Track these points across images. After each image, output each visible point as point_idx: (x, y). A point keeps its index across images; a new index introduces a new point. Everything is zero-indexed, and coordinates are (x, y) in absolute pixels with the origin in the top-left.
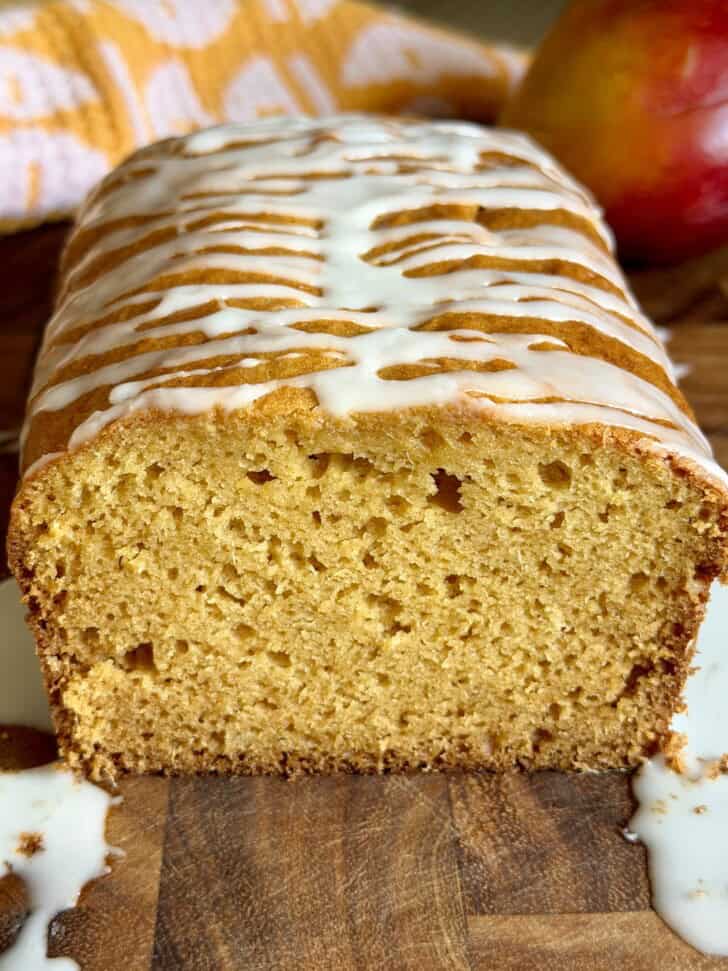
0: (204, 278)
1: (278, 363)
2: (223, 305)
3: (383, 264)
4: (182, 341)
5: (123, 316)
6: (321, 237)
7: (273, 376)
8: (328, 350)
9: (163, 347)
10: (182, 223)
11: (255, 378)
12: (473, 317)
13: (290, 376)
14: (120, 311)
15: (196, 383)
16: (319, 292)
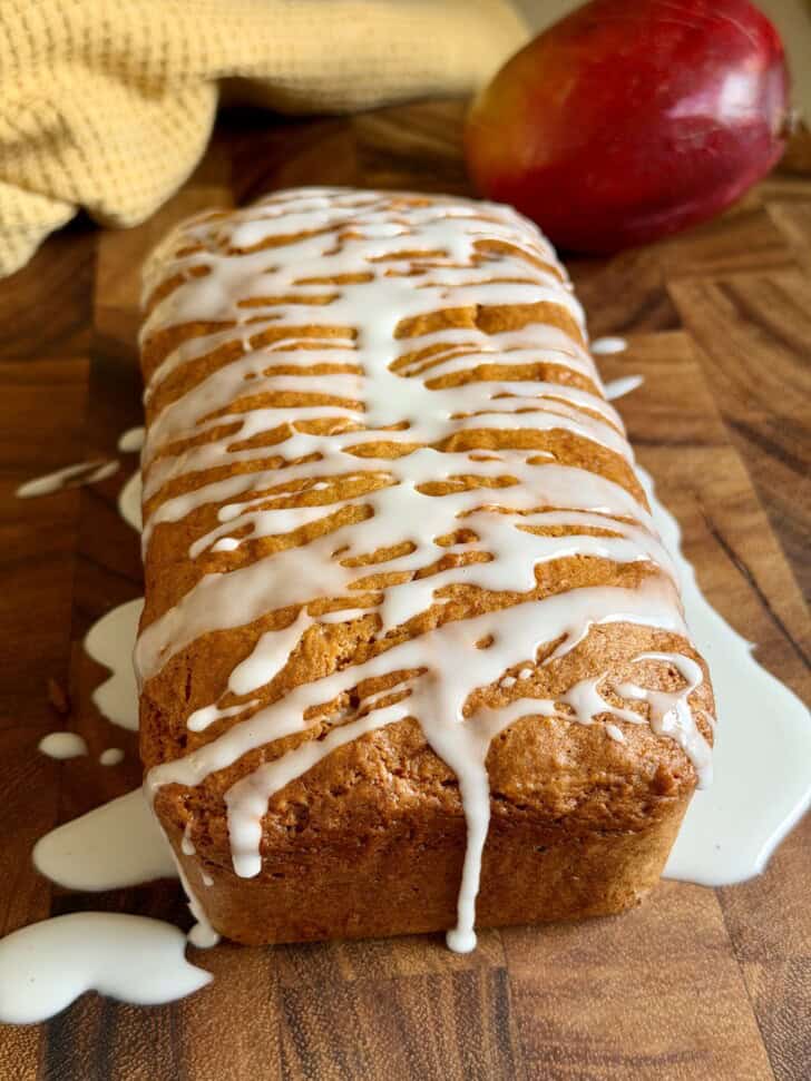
0: (274, 400)
1: (342, 485)
2: (292, 429)
3: (408, 375)
4: (265, 464)
5: (214, 436)
6: (356, 348)
7: (340, 498)
8: (380, 472)
9: (253, 470)
10: (245, 336)
11: (325, 500)
12: (483, 433)
13: (353, 497)
14: (212, 431)
15: (282, 505)
16: (363, 407)
